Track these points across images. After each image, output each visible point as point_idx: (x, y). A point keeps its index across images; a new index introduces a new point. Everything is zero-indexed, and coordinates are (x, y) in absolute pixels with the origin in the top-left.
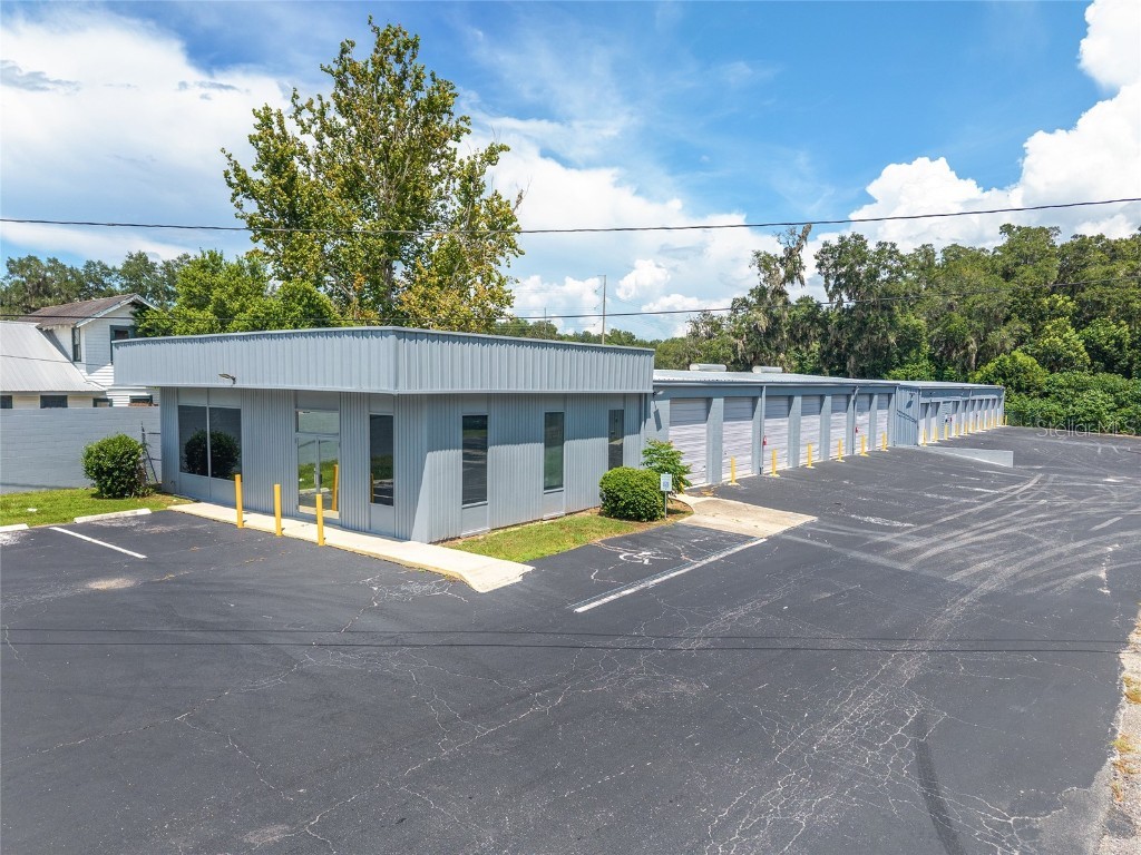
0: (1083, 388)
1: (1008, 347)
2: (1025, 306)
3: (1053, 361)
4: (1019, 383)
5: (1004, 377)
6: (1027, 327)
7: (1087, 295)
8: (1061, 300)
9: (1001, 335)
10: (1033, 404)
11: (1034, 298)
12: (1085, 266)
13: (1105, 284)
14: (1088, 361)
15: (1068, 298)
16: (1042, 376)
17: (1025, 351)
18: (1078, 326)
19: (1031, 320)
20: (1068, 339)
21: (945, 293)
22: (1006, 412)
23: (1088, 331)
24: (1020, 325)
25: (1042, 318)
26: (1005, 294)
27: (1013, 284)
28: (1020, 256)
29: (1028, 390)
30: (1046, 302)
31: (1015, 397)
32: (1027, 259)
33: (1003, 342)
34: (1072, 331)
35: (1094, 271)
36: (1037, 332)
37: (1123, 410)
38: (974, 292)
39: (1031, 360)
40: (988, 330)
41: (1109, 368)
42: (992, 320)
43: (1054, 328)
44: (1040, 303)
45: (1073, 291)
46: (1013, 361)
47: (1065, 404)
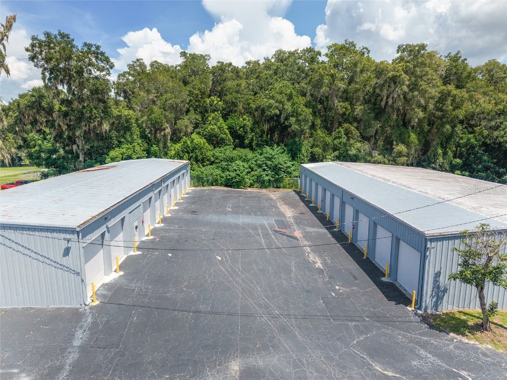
1: (189, 131)
2: (197, 103)
3: (215, 141)
4: (197, 157)
5: (188, 153)
6: (199, 117)
7: (228, 98)
8: (215, 99)
9: (185, 122)
10: (209, 171)
11: (202, 98)
12: (225, 80)
13: (237, 92)
14: (232, 140)
15: (219, 99)
16: (210, 152)
17: (199, 133)
18: (225, 117)
19: (201, 112)
20: (217, 125)
21: (149, 92)
22: (192, 178)
23: (230, 121)
24: (194, 116)
25: (207, 111)
26: (185, 95)
27: (188, 88)
28: (193, 72)
29: (203, 161)
30: (208, 101)
31: (195, 166)
32: (195, 73)
33: (186, 127)
34: (221, 120)
35: (229, 84)
36: (204, 120)
37: (252, 173)
38: (166, 92)
39: (203, 141)
40: (177, 119)
41: (242, 145)
42: (178, 112)
43: (213, 119)
44: (205, 102)
45: (221, 95)
46: (192, 140)
47: (223, 170)
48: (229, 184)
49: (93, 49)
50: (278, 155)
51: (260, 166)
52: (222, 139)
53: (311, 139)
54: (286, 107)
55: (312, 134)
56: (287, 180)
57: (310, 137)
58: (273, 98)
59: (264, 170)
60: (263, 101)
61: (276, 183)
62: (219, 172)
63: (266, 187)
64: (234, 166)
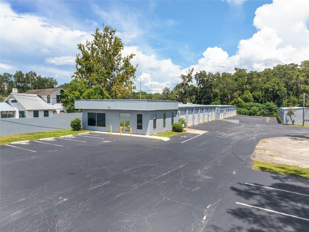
0: (252, 106)
1: (237, 97)
2: (240, 88)
3: (246, 100)
4: (239, 105)
5: (236, 104)
6: (241, 92)
7: (253, 85)
8: (248, 86)
9: (236, 94)
10: (243, 110)
11: (242, 85)
12: (253, 78)
13: (257, 83)
14: (253, 100)
15: (249, 86)
16: (244, 103)
17: (240, 98)
18: (251, 92)
19: (241, 91)
20: (248, 95)
21: (223, 84)
22: (237, 112)
23: (253, 93)
24: (239, 92)
25: (244, 90)
26: (236, 85)
27: (237, 82)
28: (239, 76)
29: (241, 107)
30: (245, 86)
31: (238, 108)
32: (240, 77)
33: (236, 96)
34: (250, 93)
35: (255, 80)
36: (243, 93)
37: (260, 111)
38: (229, 84)
39: (242, 100)
40: (232, 93)
41: (258, 102)
42: (234, 91)
43: (246, 93)
44: (243, 87)
45: (250, 84)
46: (238, 100)
47: (249, 110)
48: (250, 114)
49: (211, 74)
50: (272, 105)
51: (263, 109)
52: (249, 100)
53: (287, 100)
54: (275, 87)
55: (288, 97)
56: (274, 114)
57: (288, 99)
58: (270, 84)
59: (265, 110)
60: (267, 86)
61: (270, 115)
62: (247, 110)
63: (265, 116)
64: (253, 108)
